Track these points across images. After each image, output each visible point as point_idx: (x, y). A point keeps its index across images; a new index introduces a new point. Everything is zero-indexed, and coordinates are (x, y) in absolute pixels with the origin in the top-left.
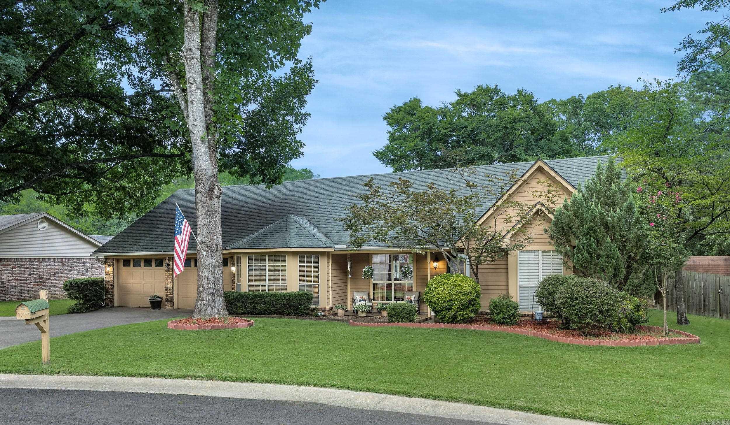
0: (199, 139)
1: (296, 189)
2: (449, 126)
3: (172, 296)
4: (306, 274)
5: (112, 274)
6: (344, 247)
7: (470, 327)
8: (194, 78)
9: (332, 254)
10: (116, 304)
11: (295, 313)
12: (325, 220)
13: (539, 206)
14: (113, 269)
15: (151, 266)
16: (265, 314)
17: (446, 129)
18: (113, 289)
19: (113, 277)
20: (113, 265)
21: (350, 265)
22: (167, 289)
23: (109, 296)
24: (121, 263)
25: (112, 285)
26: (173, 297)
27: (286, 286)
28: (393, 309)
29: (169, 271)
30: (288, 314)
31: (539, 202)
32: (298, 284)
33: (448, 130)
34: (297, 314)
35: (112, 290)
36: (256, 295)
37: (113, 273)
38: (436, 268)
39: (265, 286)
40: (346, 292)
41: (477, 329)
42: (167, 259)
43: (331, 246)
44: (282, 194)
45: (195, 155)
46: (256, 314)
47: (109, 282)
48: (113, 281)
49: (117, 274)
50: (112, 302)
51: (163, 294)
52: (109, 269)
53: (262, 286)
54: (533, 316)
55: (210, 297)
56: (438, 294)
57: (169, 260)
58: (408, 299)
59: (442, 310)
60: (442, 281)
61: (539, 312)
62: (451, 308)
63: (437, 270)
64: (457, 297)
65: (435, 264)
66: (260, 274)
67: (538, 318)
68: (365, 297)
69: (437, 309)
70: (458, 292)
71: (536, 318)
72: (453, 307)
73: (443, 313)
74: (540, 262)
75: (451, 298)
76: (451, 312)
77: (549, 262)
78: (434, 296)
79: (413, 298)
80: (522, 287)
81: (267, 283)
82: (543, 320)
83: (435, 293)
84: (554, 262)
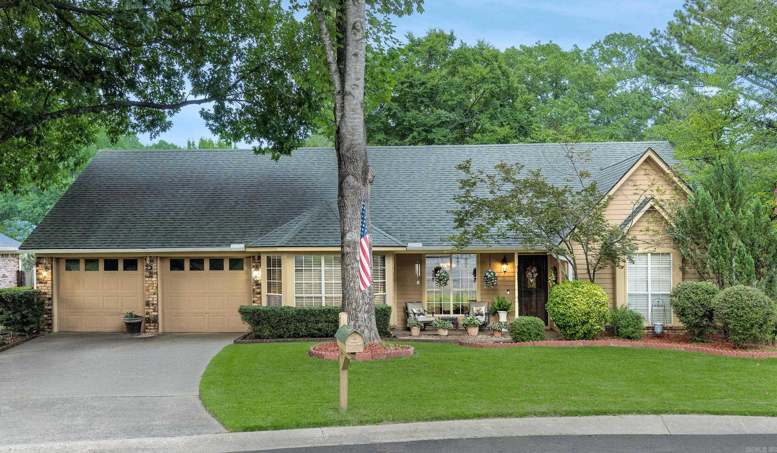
0: (359, 104)
2: (406, 80)
3: (156, 314)
5: (50, 282)
6: (420, 245)
8: (361, 23)
10: (56, 329)
13: (651, 202)
14: (52, 274)
15: (116, 269)
17: (402, 83)
18: (51, 305)
19: (52, 287)
20: (52, 268)
22: (148, 304)
23: (46, 316)
24: (63, 265)
25: (50, 299)
26: (157, 316)
28: (524, 325)
29: (151, 277)
31: (653, 198)
35: (50, 307)
37: (52, 280)
38: (505, 271)
39: (321, 298)
42: (148, 259)
43: (402, 244)
45: (349, 124)
47: (45, 293)
48: (52, 292)
49: (57, 280)
50: (50, 325)
51: (139, 310)
52: (46, 274)
53: (316, 298)
54: (653, 328)
55: (366, 316)
56: (575, 305)
57: (151, 261)
58: (477, 311)
59: (577, 325)
60: (575, 290)
61: (659, 324)
62: (588, 321)
63: (506, 274)
64: (595, 308)
65: (505, 267)
66: (313, 281)
67: (658, 330)
68: (422, 311)
69: (571, 324)
70: (596, 303)
71: (656, 331)
72: (590, 321)
73: (578, 328)
74: (650, 266)
75: (589, 310)
76: (586, 327)
77: (659, 266)
78: (570, 307)
79: (483, 310)
80: (630, 295)
81: (323, 295)
82: (662, 333)
83: (571, 304)
84: (663, 266)
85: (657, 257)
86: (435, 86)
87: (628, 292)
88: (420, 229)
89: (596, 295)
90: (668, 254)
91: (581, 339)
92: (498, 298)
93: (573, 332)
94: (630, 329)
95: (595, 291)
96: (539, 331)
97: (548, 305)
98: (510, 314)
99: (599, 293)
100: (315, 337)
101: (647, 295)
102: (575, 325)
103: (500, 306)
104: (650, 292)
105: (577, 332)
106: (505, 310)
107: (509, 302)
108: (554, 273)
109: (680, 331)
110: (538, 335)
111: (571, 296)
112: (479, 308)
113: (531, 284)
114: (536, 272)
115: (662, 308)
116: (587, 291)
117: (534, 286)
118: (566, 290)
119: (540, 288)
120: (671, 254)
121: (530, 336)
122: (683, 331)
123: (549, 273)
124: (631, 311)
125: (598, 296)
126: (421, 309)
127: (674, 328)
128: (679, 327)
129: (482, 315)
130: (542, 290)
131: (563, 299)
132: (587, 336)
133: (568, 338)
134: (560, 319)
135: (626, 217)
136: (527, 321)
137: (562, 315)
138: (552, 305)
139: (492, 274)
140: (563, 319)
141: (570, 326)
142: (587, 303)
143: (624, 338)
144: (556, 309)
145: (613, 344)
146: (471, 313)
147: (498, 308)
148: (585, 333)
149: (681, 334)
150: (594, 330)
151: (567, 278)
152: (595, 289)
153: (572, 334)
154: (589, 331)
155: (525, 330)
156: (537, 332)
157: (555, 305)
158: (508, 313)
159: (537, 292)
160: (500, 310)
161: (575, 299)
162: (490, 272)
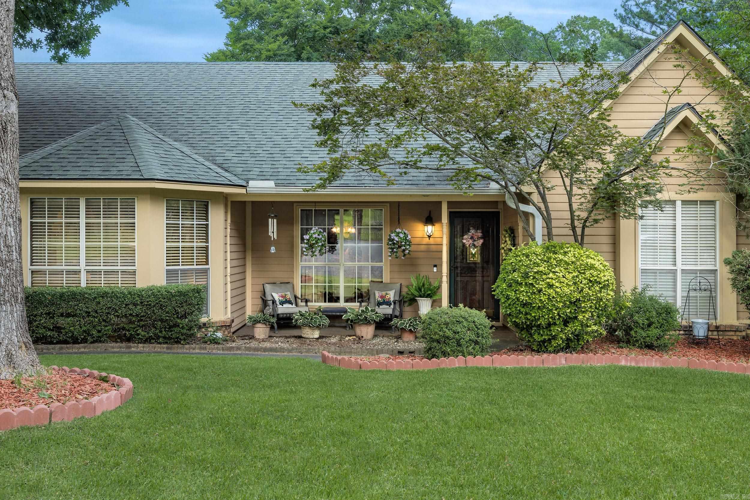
1: (111, 76)
4: (181, 244)
6: (271, 184)
7: (619, 361)
9: (232, 202)
11: (164, 338)
12: (198, 132)
13: (687, 113)
16: (84, 341)
17: (325, 28)
21: (273, 226)
27: (134, 273)
28: (447, 324)
30: (148, 340)
31: (689, 104)
32: (163, 267)
33: (328, 30)
34: (169, 338)
36: (62, 295)
38: (429, 237)
39: (78, 272)
40: (244, 286)
41: (633, 364)
43: (239, 183)
44: (82, 82)
46: (59, 342)
53: (69, 272)
54: (691, 329)
56: (550, 286)
58: (382, 297)
59: (555, 324)
60: (550, 258)
61: (700, 321)
62: (576, 318)
63: (432, 241)
64: (591, 293)
65: (429, 229)
66: (64, 243)
67: (700, 332)
68: (289, 296)
69: (542, 322)
70: (592, 282)
71: (695, 333)
72: (580, 317)
73: (555, 329)
74: (679, 223)
75: (577, 295)
76: (572, 327)
77: (693, 223)
78: (540, 291)
79: (391, 295)
80: (644, 271)
81: (83, 266)
82: (707, 337)
83: (542, 285)
84: (704, 223)
85: (691, 208)
86: (366, 32)
87: (640, 266)
88: (281, 162)
89: (592, 267)
90: (712, 203)
91: (562, 350)
92: (417, 278)
93: (546, 337)
94: (654, 332)
95: (590, 261)
96: (478, 335)
97: (498, 286)
98: (436, 303)
99: (597, 264)
100: (51, 343)
101: (674, 272)
102: (549, 325)
103: (420, 290)
104: (680, 266)
105: (554, 338)
106: (429, 296)
107: (436, 284)
108: (510, 236)
109: (733, 333)
110: (476, 343)
111: (541, 269)
112: (384, 293)
113: (474, 255)
114: (481, 238)
115: (708, 293)
116: (574, 259)
117: (478, 259)
118: (533, 258)
119: (487, 262)
120: (718, 202)
121: (459, 345)
122: (738, 333)
123: (502, 237)
124: (651, 299)
125: (596, 269)
126: (289, 293)
127: (722, 328)
128: (732, 326)
129: (388, 303)
130: (491, 266)
131: (526, 276)
132: (572, 345)
133: (535, 348)
134: (520, 312)
135: (652, 124)
136: (454, 317)
137: (525, 305)
138: (504, 286)
139: (402, 235)
140: (526, 314)
141: (539, 326)
142: (575, 283)
143: (641, 348)
144: (512, 294)
145: (626, 360)
146: (372, 300)
147: (416, 293)
148: (568, 339)
149: (735, 338)
150: (587, 333)
151: (533, 239)
152: (588, 257)
153: (544, 341)
154: (577, 336)
155: (449, 333)
156: (473, 337)
157: (510, 286)
158: (434, 302)
159: (483, 268)
160: (421, 296)
161: (551, 275)
162: (398, 233)
